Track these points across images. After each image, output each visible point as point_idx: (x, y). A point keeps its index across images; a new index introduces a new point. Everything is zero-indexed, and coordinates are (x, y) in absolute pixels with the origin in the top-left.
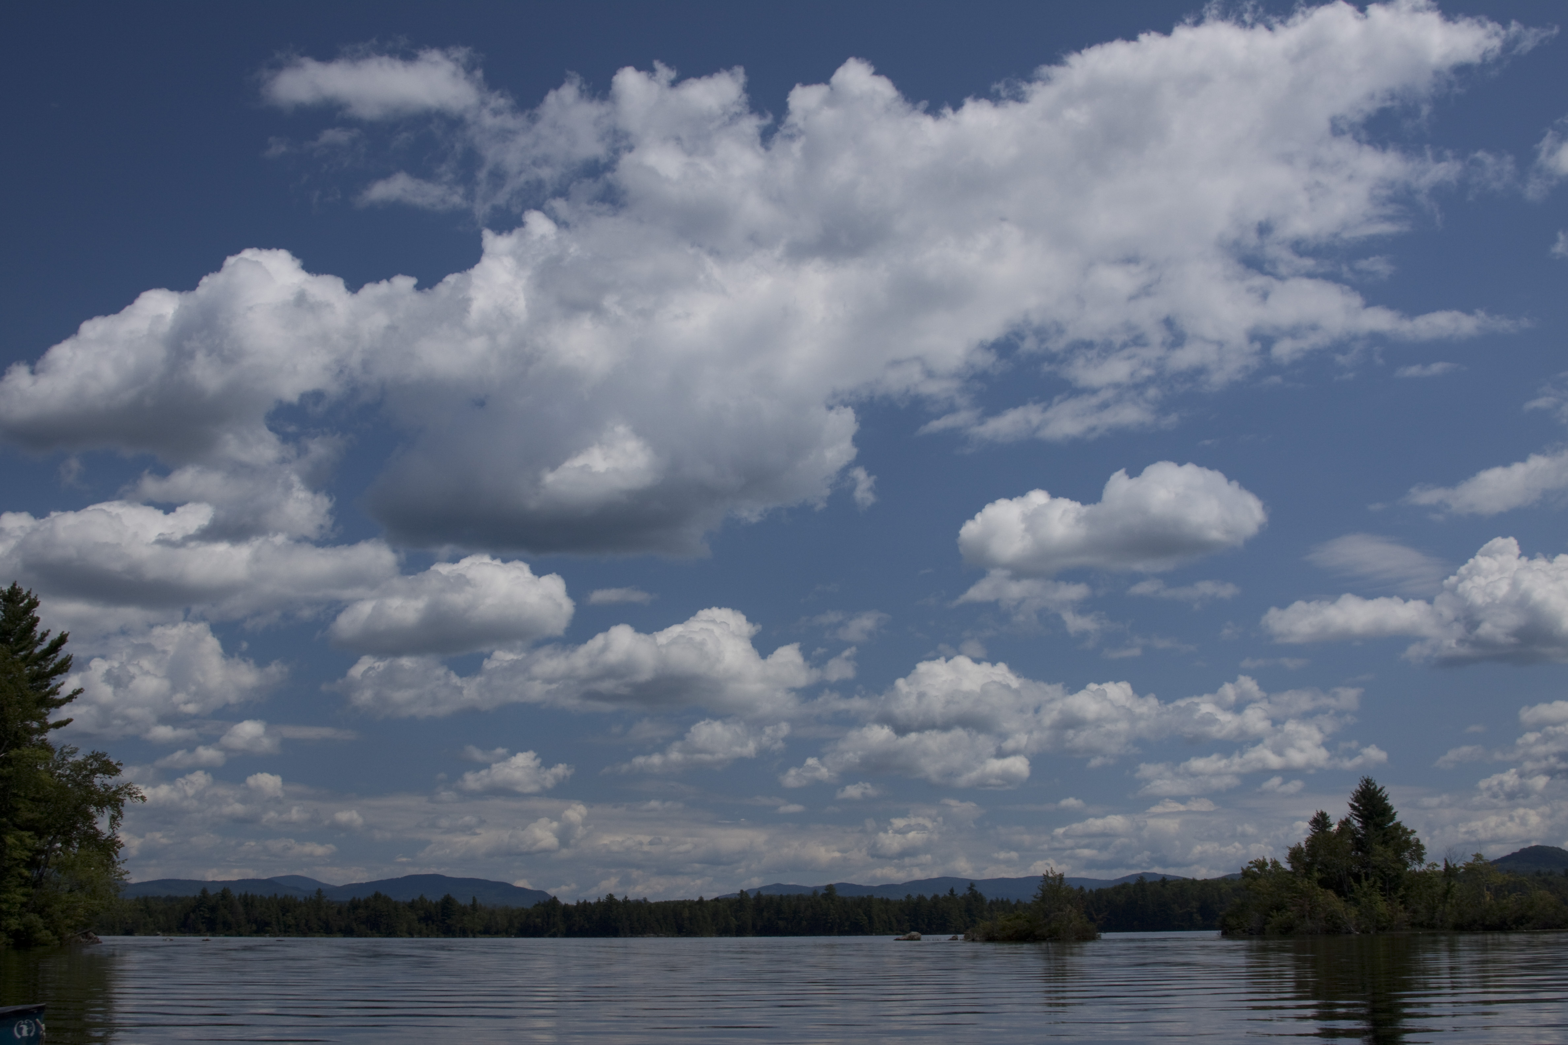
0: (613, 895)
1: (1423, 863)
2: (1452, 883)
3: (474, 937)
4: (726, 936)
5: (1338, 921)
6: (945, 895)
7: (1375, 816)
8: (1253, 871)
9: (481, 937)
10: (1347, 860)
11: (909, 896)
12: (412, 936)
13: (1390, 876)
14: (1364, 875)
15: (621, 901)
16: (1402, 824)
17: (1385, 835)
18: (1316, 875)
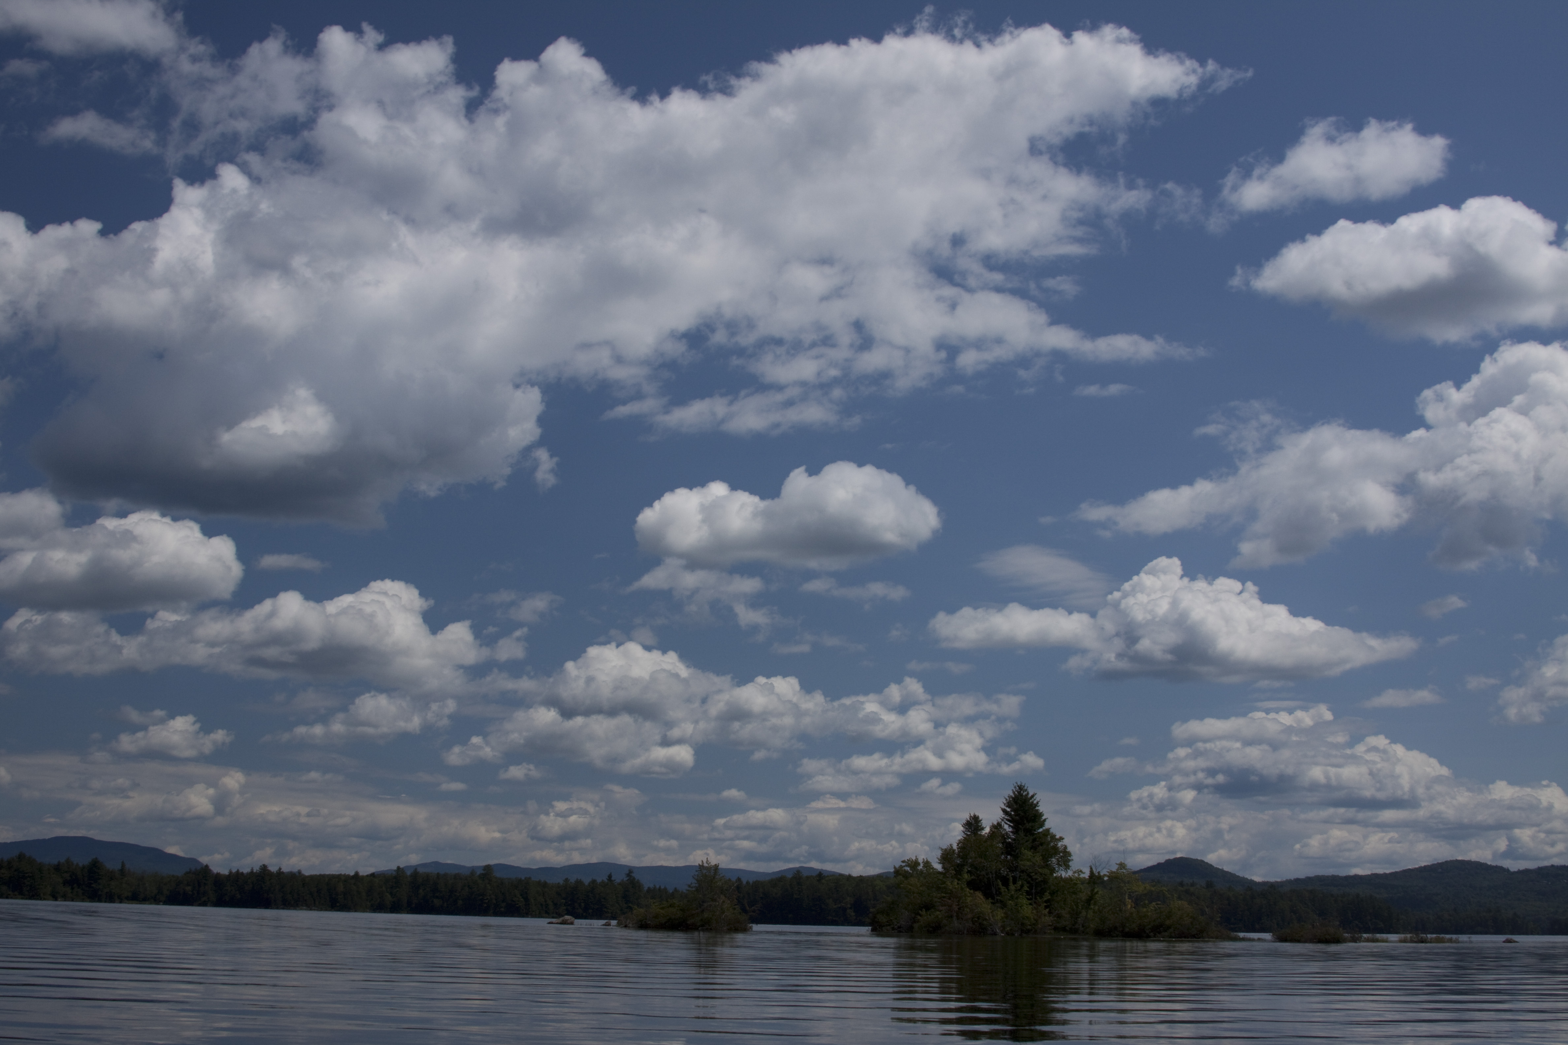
0: (266, 866)
1: (1069, 869)
2: (1096, 890)
3: (121, 902)
4: (379, 912)
5: (985, 922)
6: (603, 880)
7: (1025, 822)
8: (905, 870)
9: (128, 903)
10: (996, 863)
11: (566, 880)
12: (55, 898)
13: (1037, 881)
14: (1011, 878)
15: (275, 872)
16: (1051, 831)
17: (1034, 840)
18: (966, 876)
